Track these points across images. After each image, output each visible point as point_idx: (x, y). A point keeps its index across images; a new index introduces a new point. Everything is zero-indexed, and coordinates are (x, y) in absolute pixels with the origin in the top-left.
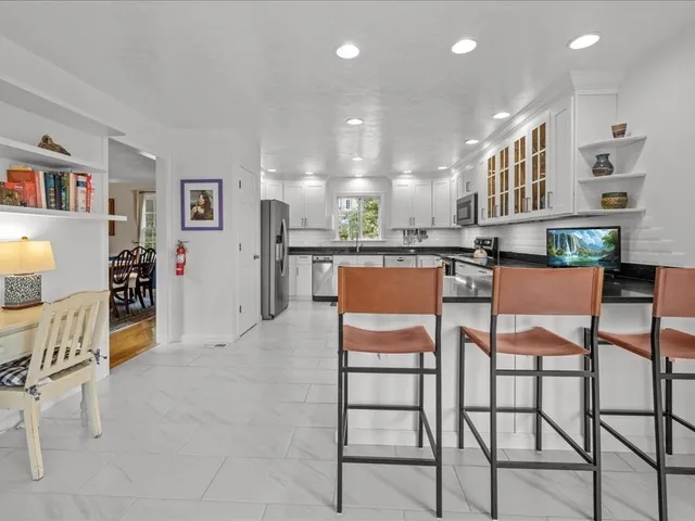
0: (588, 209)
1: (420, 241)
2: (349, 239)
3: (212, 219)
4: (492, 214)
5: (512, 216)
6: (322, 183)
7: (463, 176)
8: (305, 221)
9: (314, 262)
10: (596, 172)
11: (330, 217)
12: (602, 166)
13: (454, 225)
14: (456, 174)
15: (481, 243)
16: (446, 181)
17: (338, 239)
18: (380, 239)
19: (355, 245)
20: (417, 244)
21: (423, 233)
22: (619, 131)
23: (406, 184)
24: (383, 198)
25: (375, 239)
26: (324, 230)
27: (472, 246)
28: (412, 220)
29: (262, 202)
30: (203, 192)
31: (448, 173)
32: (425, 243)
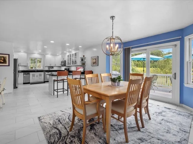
0: (81, 65)
2: (33, 68)
3: (6, 63)
4: (68, 64)
5: (72, 65)
6: (26, 54)
7: (62, 57)
9: (24, 74)
10: (82, 61)
12: (82, 60)
13: (60, 66)
14: (60, 56)
15: (66, 69)
16: (58, 57)
17: (30, 68)
18: (42, 68)
19: (35, 70)
20: (51, 70)
21: (53, 67)
22: (84, 56)
23: (49, 56)
24: (43, 59)
26: (26, 66)
27: (64, 70)
28: (51, 64)
29: (14, 59)
30: (3, 57)
31: (59, 55)
32: (53, 69)
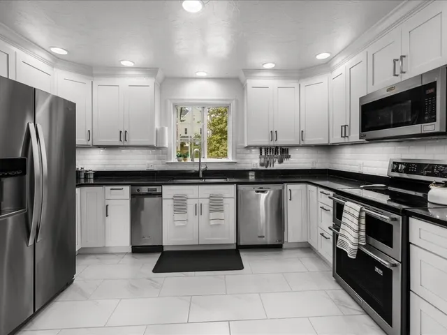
1: (281, 162)
2: (189, 160)
6: (149, 82)
8: (124, 135)
9: (133, 195)
11: (162, 130)
17: (175, 159)
18: (230, 159)
19: (196, 168)
20: (277, 166)
21: (284, 151)
25: (224, 160)
26: (155, 148)
28: (274, 135)
32: (287, 165)
